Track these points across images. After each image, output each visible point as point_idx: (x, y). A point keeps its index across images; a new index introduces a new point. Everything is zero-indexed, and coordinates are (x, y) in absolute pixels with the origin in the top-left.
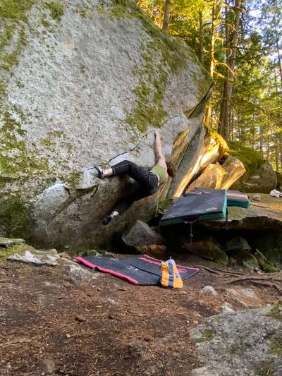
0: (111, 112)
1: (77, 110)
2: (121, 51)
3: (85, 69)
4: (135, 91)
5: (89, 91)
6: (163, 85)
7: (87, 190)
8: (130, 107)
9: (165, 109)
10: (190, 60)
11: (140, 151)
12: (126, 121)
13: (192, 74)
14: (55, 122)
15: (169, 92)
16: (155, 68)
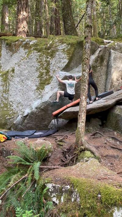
0: (32, 89)
3: (23, 81)
4: (38, 77)
5: (25, 87)
6: (48, 66)
7: (27, 116)
8: (38, 84)
9: (51, 75)
10: (60, 45)
11: (43, 97)
12: (37, 89)
13: (62, 50)
14: (18, 100)
15: (52, 67)
16: (44, 63)
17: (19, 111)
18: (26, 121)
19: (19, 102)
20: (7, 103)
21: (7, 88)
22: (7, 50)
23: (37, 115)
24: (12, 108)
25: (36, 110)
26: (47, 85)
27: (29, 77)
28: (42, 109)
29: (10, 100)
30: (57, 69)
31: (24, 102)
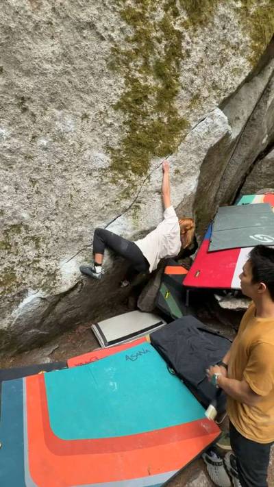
0: (85, 162)
1: (34, 182)
2: (80, 29)
3: (27, 104)
4: (119, 105)
6: (173, 64)
8: (116, 139)
9: (181, 113)
11: (142, 206)
12: (112, 168)
15: (187, 75)
16: (154, 34)
17: (19, 270)
18: (61, 306)
19: (15, 222)
26: (161, 156)
27: (66, 89)
30: (207, 93)
31: (47, 223)
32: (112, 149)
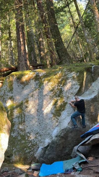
0: (48, 117)
3: (38, 110)
4: (53, 105)
5: (41, 116)
6: (61, 94)
7: (48, 146)
8: (53, 111)
9: (66, 101)
10: (69, 73)
11: (61, 123)
12: (53, 117)
13: (72, 78)
14: (36, 131)
15: (65, 94)
16: (56, 91)
17: (38, 142)
18: (47, 152)
20: (24, 134)
21: (23, 120)
22: (18, 83)
23: (57, 144)
24: (30, 139)
25: (56, 139)
26: (63, 111)
28: (62, 137)
29: (27, 131)
30: (70, 95)
31: (42, 131)
32: (53, 113)
